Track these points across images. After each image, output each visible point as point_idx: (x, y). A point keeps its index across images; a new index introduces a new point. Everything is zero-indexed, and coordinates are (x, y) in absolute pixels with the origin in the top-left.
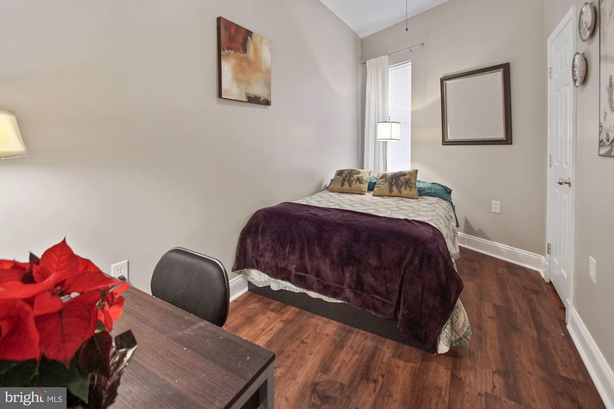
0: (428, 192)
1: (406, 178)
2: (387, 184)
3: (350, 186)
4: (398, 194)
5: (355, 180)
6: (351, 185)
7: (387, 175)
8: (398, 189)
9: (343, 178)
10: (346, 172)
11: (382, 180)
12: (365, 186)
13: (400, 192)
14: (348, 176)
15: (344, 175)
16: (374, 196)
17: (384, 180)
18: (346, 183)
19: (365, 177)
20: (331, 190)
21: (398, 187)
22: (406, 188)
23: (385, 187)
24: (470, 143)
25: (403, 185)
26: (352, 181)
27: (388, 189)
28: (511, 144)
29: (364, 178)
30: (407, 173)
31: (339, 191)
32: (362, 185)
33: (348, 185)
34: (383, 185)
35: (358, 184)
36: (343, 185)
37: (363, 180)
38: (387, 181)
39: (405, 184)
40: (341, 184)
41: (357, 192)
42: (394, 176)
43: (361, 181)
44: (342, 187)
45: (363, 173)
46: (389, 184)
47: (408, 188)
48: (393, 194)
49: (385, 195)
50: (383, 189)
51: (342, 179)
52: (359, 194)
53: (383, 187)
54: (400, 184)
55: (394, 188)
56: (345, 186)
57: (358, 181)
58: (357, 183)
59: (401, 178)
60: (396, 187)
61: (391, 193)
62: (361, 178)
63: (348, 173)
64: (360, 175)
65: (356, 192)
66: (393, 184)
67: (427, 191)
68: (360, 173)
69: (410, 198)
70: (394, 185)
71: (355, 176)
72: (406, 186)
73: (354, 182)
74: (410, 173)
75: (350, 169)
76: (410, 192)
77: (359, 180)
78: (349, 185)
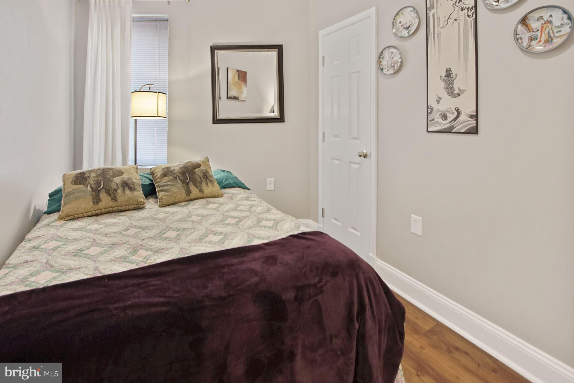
0: (227, 184)
1: (203, 170)
2: (179, 184)
3: (115, 199)
4: (200, 195)
5: (119, 186)
6: (116, 197)
7: (171, 169)
8: (198, 188)
9: (91, 187)
10: (93, 175)
11: (165, 178)
12: (139, 194)
13: (201, 191)
14: (102, 182)
15: (91, 181)
16: (163, 207)
17: (171, 177)
18: (103, 195)
19: (136, 179)
20: (69, 216)
21: (198, 185)
22: (207, 184)
23: (177, 189)
24: (252, 121)
25: (202, 181)
26: (116, 190)
27: (184, 191)
28: (284, 122)
29: (134, 180)
30: (200, 163)
31: (90, 213)
32: (135, 193)
33: (110, 199)
34: (172, 185)
35: (128, 192)
36: (97, 200)
37: (133, 183)
38: (176, 178)
39: (204, 178)
40: (93, 198)
41: (131, 207)
42: (185, 170)
43: (132, 186)
44: (98, 204)
45: (126, 172)
46: (183, 183)
47: (209, 184)
48: (192, 196)
49: (180, 200)
50: (175, 193)
51: (89, 188)
52: (133, 210)
53: (174, 190)
54: (199, 179)
55: (192, 187)
56: (104, 201)
57: (126, 187)
58: (126, 192)
59: (196, 170)
60: (194, 185)
61: (189, 195)
62: (130, 182)
63: (97, 176)
64: (125, 177)
65: (127, 208)
66: (187, 181)
67: (225, 182)
68: (123, 173)
69: (215, 197)
70: (191, 183)
71: (117, 180)
72: (206, 181)
73: (119, 191)
74: (204, 162)
75: (99, 169)
76: (213, 188)
77: (127, 185)
78: (112, 199)
